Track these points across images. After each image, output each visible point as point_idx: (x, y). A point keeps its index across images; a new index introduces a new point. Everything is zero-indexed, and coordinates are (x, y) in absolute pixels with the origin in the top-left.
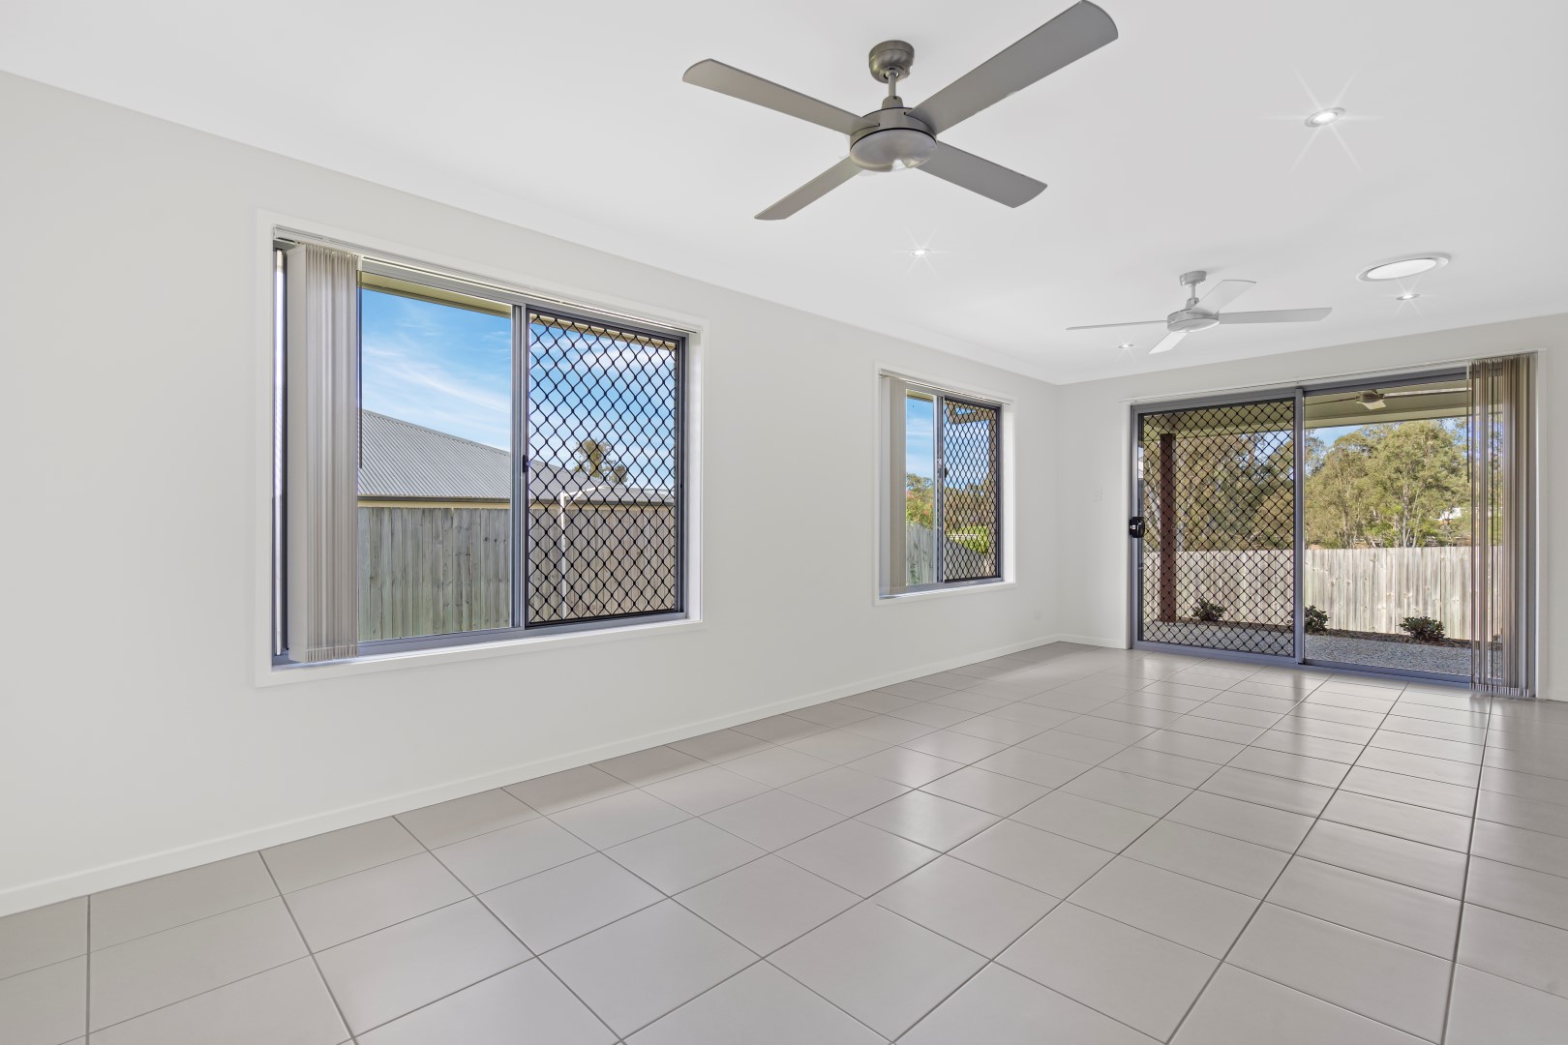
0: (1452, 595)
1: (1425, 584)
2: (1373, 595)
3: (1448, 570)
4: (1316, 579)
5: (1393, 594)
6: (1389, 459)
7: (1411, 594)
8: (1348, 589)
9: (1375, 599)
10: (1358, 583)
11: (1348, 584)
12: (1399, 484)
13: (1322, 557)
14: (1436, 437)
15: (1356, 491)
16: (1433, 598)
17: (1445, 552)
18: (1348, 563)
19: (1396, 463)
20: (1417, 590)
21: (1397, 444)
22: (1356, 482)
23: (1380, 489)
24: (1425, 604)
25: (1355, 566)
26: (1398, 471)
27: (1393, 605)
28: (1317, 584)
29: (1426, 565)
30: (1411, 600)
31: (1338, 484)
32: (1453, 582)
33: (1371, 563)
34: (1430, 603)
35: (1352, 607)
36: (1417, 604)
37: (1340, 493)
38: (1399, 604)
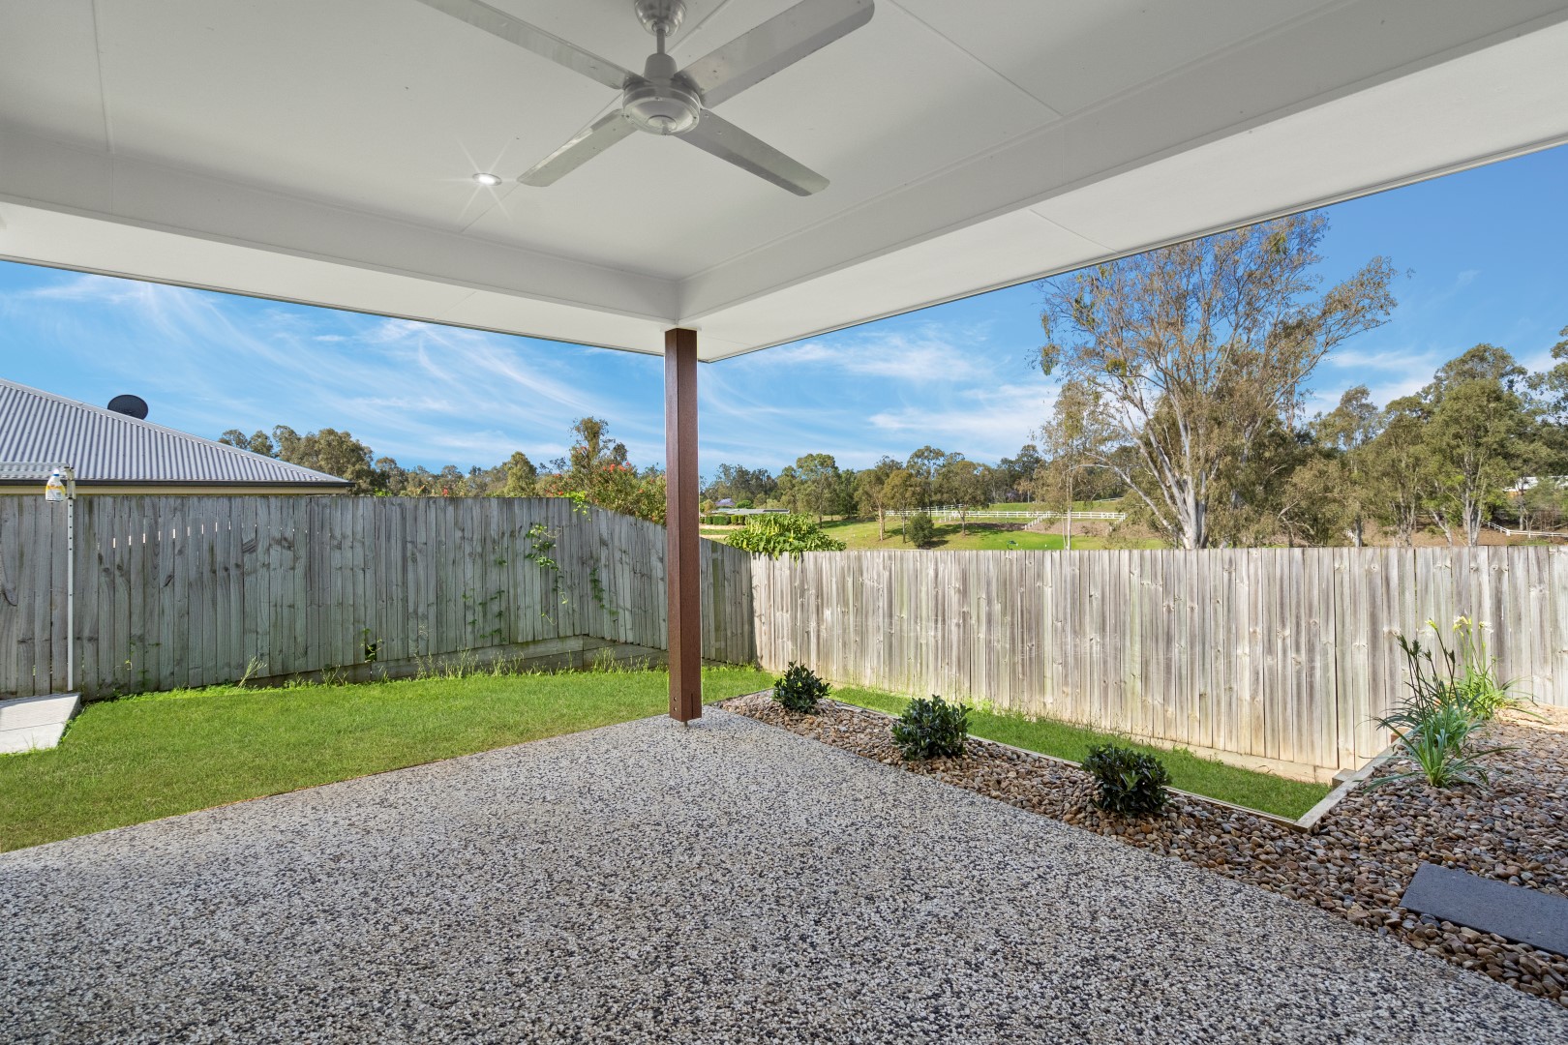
0: (1354, 637)
1: (1310, 616)
2: (1229, 630)
3: (1346, 591)
4: (1146, 600)
5: (1259, 630)
6: (1447, 424)
7: (1287, 632)
8: (1192, 618)
9: (1233, 637)
10: (1207, 609)
11: (1192, 609)
12: (1459, 451)
13: (1154, 561)
14: (1498, 399)
15: (1411, 460)
16: (1324, 639)
17: (1341, 557)
18: (1191, 572)
19: (1453, 429)
20: (1298, 625)
21: (1455, 408)
22: (1412, 449)
23: (1438, 457)
24: (1311, 650)
25: (1201, 579)
26: (1457, 436)
27: (1259, 649)
28: (1147, 609)
29: (1310, 577)
30: (1288, 641)
31: (1393, 452)
32: (1355, 612)
33: (1226, 574)
34: (1318, 648)
35: (1198, 649)
36: (1298, 650)
37: (1394, 464)
38: (1269, 649)
